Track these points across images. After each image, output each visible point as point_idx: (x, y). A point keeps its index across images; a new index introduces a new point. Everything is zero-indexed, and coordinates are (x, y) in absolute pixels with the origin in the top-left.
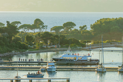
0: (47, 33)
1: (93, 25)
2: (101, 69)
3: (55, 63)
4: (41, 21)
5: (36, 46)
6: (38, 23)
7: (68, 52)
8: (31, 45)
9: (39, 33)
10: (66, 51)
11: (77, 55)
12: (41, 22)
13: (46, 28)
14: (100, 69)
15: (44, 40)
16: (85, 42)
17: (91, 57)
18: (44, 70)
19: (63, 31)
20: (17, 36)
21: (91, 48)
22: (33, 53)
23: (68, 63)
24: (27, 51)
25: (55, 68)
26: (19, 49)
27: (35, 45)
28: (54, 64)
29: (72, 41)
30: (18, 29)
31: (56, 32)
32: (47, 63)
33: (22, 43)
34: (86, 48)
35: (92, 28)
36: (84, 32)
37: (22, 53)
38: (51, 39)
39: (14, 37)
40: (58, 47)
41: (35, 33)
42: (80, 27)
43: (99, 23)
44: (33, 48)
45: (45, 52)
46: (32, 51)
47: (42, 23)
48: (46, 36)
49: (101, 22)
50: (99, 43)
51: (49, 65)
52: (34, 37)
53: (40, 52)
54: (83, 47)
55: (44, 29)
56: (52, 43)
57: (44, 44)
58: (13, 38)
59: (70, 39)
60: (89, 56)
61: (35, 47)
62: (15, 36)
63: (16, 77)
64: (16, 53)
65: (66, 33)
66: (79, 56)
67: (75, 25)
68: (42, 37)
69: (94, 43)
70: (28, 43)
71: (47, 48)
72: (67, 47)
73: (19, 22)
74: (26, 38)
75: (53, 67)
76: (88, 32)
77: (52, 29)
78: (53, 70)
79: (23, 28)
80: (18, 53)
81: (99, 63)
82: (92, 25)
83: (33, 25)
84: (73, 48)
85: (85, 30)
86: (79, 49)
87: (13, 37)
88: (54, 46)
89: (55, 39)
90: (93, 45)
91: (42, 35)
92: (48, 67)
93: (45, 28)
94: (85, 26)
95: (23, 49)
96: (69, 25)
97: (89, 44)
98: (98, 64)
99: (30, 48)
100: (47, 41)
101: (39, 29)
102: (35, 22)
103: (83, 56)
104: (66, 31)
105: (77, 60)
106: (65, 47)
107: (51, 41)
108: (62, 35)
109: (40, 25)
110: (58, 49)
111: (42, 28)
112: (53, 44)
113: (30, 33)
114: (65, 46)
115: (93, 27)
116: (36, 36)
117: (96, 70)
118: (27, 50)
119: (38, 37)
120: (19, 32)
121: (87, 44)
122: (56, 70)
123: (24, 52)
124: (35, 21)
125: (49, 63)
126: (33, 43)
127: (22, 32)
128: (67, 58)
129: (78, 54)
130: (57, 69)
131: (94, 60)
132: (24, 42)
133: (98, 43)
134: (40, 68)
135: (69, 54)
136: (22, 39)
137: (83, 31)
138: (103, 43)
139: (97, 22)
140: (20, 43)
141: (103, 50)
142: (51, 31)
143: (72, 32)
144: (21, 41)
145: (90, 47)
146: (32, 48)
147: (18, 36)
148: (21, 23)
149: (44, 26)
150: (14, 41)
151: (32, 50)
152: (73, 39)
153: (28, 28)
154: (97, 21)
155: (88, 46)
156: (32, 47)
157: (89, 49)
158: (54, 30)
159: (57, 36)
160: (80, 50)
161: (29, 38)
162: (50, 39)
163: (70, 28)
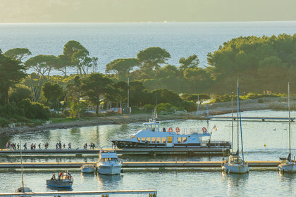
0: (96, 77)
1: (213, 54)
2: (237, 165)
3: (118, 152)
4: (81, 47)
5: (70, 109)
6: (74, 52)
7: (152, 124)
8: (56, 109)
9: (77, 78)
10: (145, 121)
11: (174, 130)
12: (83, 48)
13: (96, 64)
14: (233, 167)
15: (89, 94)
16: (195, 98)
17: (209, 135)
18: (90, 171)
19: (137, 71)
20: (22, 85)
21: (210, 114)
22: (63, 128)
23: (152, 152)
24: (48, 122)
25: (120, 164)
26: (26, 119)
27: (67, 109)
28: (115, 155)
29: (162, 95)
30: (23, 68)
31: (120, 74)
32: (98, 152)
33: (33, 103)
34: (198, 113)
35: (211, 61)
36: (190, 74)
37: (33, 129)
38: (108, 91)
39: (14, 87)
40: (127, 112)
41: (66, 77)
42: (181, 61)
43: (229, 48)
44: (62, 116)
45: (93, 125)
46: (60, 124)
47: (84, 52)
48: (96, 85)
49: (233, 46)
50: (230, 100)
51: (103, 159)
52: (65, 88)
53: (81, 126)
54: (188, 109)
55: (90, 66)
56: (110, 103)
57: (91, 105)
58: (11, 91)
59: (154, 92)
60: (205, 133)
61: (67, 114)
62: (17, 86)
63: (20, 190)
64: (18, 128)
65: (145, 77)
66: (181, 133)
67: (168, 55)
68: (83, 88)
69: (218, 100)
70: (50, 103)
71: (98, 115)
72: (150, 111)
73: (26, 51)
74: (44, 90)
75: (113, 162)
76: (202, 72)
77: (109, 68)
78: (114, 171)
79: (35, 65)
80: (25, 127)
81: (231, 150)
82: (211, 56)
83: (61, 56)
84: (165, 114)
85: (193, 67)
86: (179, 117)
87: (11, 89)
88: (116, 110)
89: (118, 92)
90: (214, 107)
91: (84, 82)
92: (100, 164)
93: (92, 63)
94: (195, 57)
95: (36, 118)
96: (154, 54)
97: (205, 102)
98: (227, 153)
99: (54, 116)
100: (98, 97)
101: (76, 68)
102: (65, 49)
103: (188, 133)
104: (146, 72)
105: (175, 145)
106: (144, 112)
107: (108, 97)
108: (136, 80)
109: (78, 56)
110: (126, 117)
111: (84, 64)
112: (114, 106)
113: (54, 76)
114: (143, 108)
115: (215, 59)
116: (68, 86)
117: (223, 168)
118: (48, 120)
119: (74, 87)
120: (27, 75)
121: (198, 102)
122: (122, 171)
123: (39, 127)
124: (66, 46)
125: (103, 154)
126: (62, 102)
127: (33, 75)
128: (149, 139)
129: (178, 129)
130: (122, 167)
131: (217, 144)
132: (40, 101)
133: (228, 99)
134: (79, 167)
135: (154, 130)
136: (34, 93)
137: (188, 71)
138: (240, 99)
139: (223, 46)
140: (28, 103)
141: (240, 118)
142: (107, 71)
143: (162, 74)
144: (31, 98)
145: (207, 112)
146: (58, 116)
147: (24, 86)
148: (30, 53)
149: (89, 60)
150: (13, 98)
151: (60, 121)
152: (165, 90)
153: (48, 64)
154: (225, 44)
155: (202, 108)
156: (60, 112)
157: (206, 114)
158: (114, 68)
159: (123, 84)
160: (182, 118)
161: (53, 90)
162: (105, 91)
163: (155, 64)
